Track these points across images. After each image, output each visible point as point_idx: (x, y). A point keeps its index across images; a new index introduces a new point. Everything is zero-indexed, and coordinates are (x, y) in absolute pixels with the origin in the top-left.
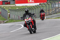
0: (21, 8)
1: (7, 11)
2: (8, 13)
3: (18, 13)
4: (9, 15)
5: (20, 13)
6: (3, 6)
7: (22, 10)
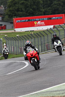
7: (26, 38)
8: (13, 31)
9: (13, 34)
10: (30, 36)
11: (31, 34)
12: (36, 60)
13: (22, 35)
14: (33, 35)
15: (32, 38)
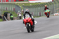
0: (34, 5)
1: (20, 8)
2: (22, 9)
3: (32, 10)
4: (23, 11)
5: (33, 10)
6: (16, 2)
7: (35, 6)
8: (28, 2)
9: (27, 4)
10: (38, 5)
11: (39, 5)
12: (30, 25)
13: (33, 5)
14: (40, 5)
15: (39, 7)
